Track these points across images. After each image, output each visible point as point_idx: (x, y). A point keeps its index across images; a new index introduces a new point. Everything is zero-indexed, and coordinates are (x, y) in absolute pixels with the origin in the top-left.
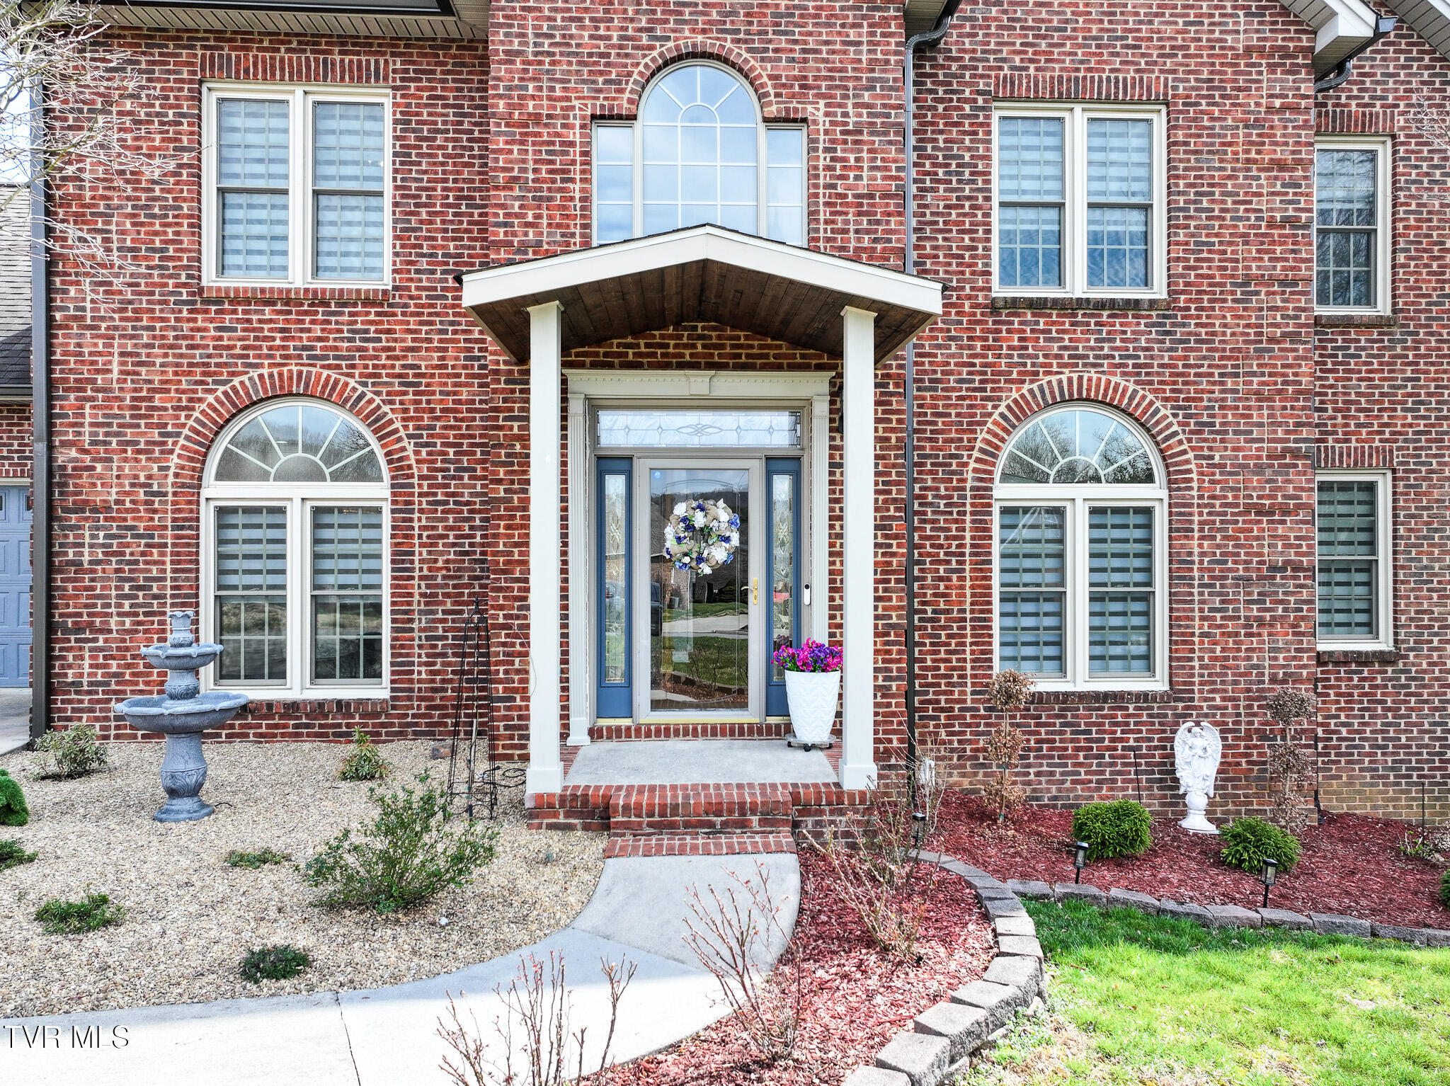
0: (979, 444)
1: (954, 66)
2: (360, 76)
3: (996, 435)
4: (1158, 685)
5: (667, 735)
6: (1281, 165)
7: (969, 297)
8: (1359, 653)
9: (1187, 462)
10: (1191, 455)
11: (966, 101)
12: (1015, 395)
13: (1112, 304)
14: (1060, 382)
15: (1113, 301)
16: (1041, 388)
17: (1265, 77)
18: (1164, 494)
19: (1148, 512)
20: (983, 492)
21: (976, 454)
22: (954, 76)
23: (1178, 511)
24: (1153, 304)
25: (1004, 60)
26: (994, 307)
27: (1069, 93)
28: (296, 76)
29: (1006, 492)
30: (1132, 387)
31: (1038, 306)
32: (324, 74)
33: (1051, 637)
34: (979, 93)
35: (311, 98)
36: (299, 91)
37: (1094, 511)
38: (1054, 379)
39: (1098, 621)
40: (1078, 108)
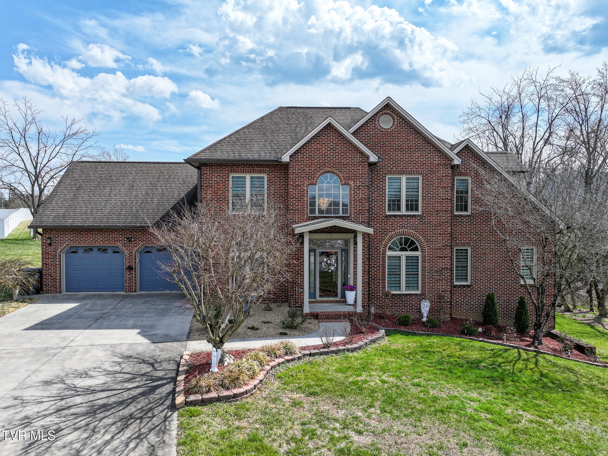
0: (383, 244)
1: (379, 168)
2: (260, 172)
3: (387, 242)
4: (419, 292)
5: (323, 303)
6: (445, 187)
7: (381, 215)
8: (463, 285)
9: (425, 247)
10: (426, 246)
11: (381, 175)
12: (390, 234)
13: (410, 216)
14: (400, 231)
15: (410, 215)
16: (396, 233)
17: (441, 169)
18: (421, 254)
19: (418, 257)
20: (384, 253)
21: (383, 246)
22: (379, 170)
23: (424, 257)
24: (418, 215)
25: (389, 167)
26: (386, 216)
27: (402, 173)
28: (248, 172)
29: (389, 253)
30: (414, 232)
31: (395, 216)
32: (254, 172)
33: (398, 282)
34: (384, 173)
35: (250, 176)
36: (248, 175)
37: (406, 257)
38: (398, 231)
39: (407, 279)
40: (404, 176)
